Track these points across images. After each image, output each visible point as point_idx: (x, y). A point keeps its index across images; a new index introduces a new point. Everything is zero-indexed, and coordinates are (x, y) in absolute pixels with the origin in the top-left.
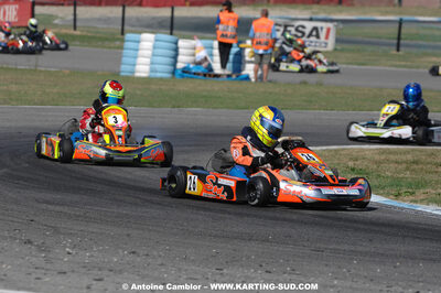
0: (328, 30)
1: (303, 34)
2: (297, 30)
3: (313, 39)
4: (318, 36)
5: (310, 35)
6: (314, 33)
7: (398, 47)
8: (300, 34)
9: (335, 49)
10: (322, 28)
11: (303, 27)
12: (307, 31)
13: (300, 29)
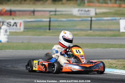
0: (21, 24)
1: (10, 25)
2: (8, 24)
3: (15, 27)
4: (16, 26)
5: (13, 25)
6: (15, 25)
7: (50, 29)
8: (9, 25)
9: (24, 31)
10: (18, 23)
11: (10, 22)
12: (12, 24)
13: (9, 23)
